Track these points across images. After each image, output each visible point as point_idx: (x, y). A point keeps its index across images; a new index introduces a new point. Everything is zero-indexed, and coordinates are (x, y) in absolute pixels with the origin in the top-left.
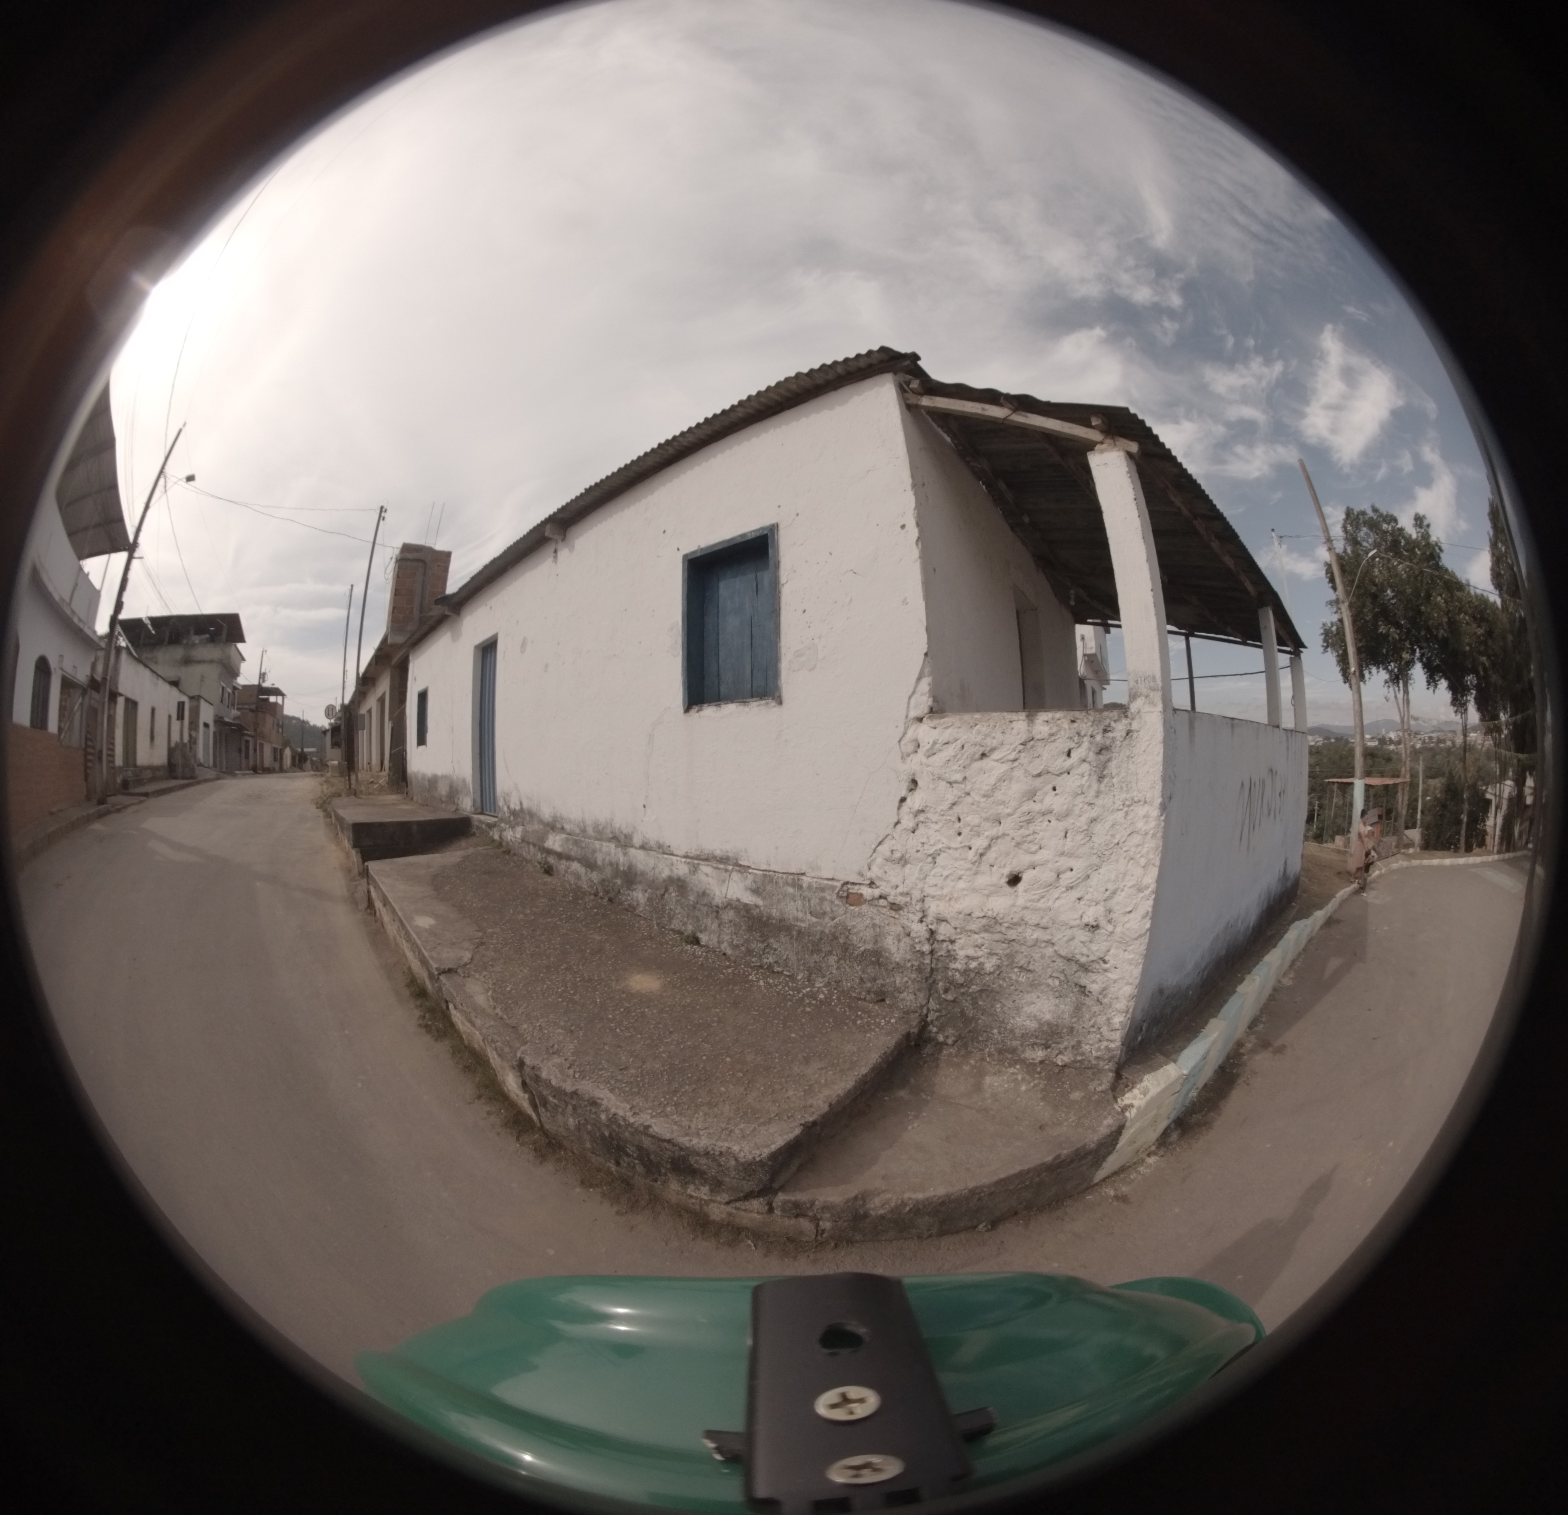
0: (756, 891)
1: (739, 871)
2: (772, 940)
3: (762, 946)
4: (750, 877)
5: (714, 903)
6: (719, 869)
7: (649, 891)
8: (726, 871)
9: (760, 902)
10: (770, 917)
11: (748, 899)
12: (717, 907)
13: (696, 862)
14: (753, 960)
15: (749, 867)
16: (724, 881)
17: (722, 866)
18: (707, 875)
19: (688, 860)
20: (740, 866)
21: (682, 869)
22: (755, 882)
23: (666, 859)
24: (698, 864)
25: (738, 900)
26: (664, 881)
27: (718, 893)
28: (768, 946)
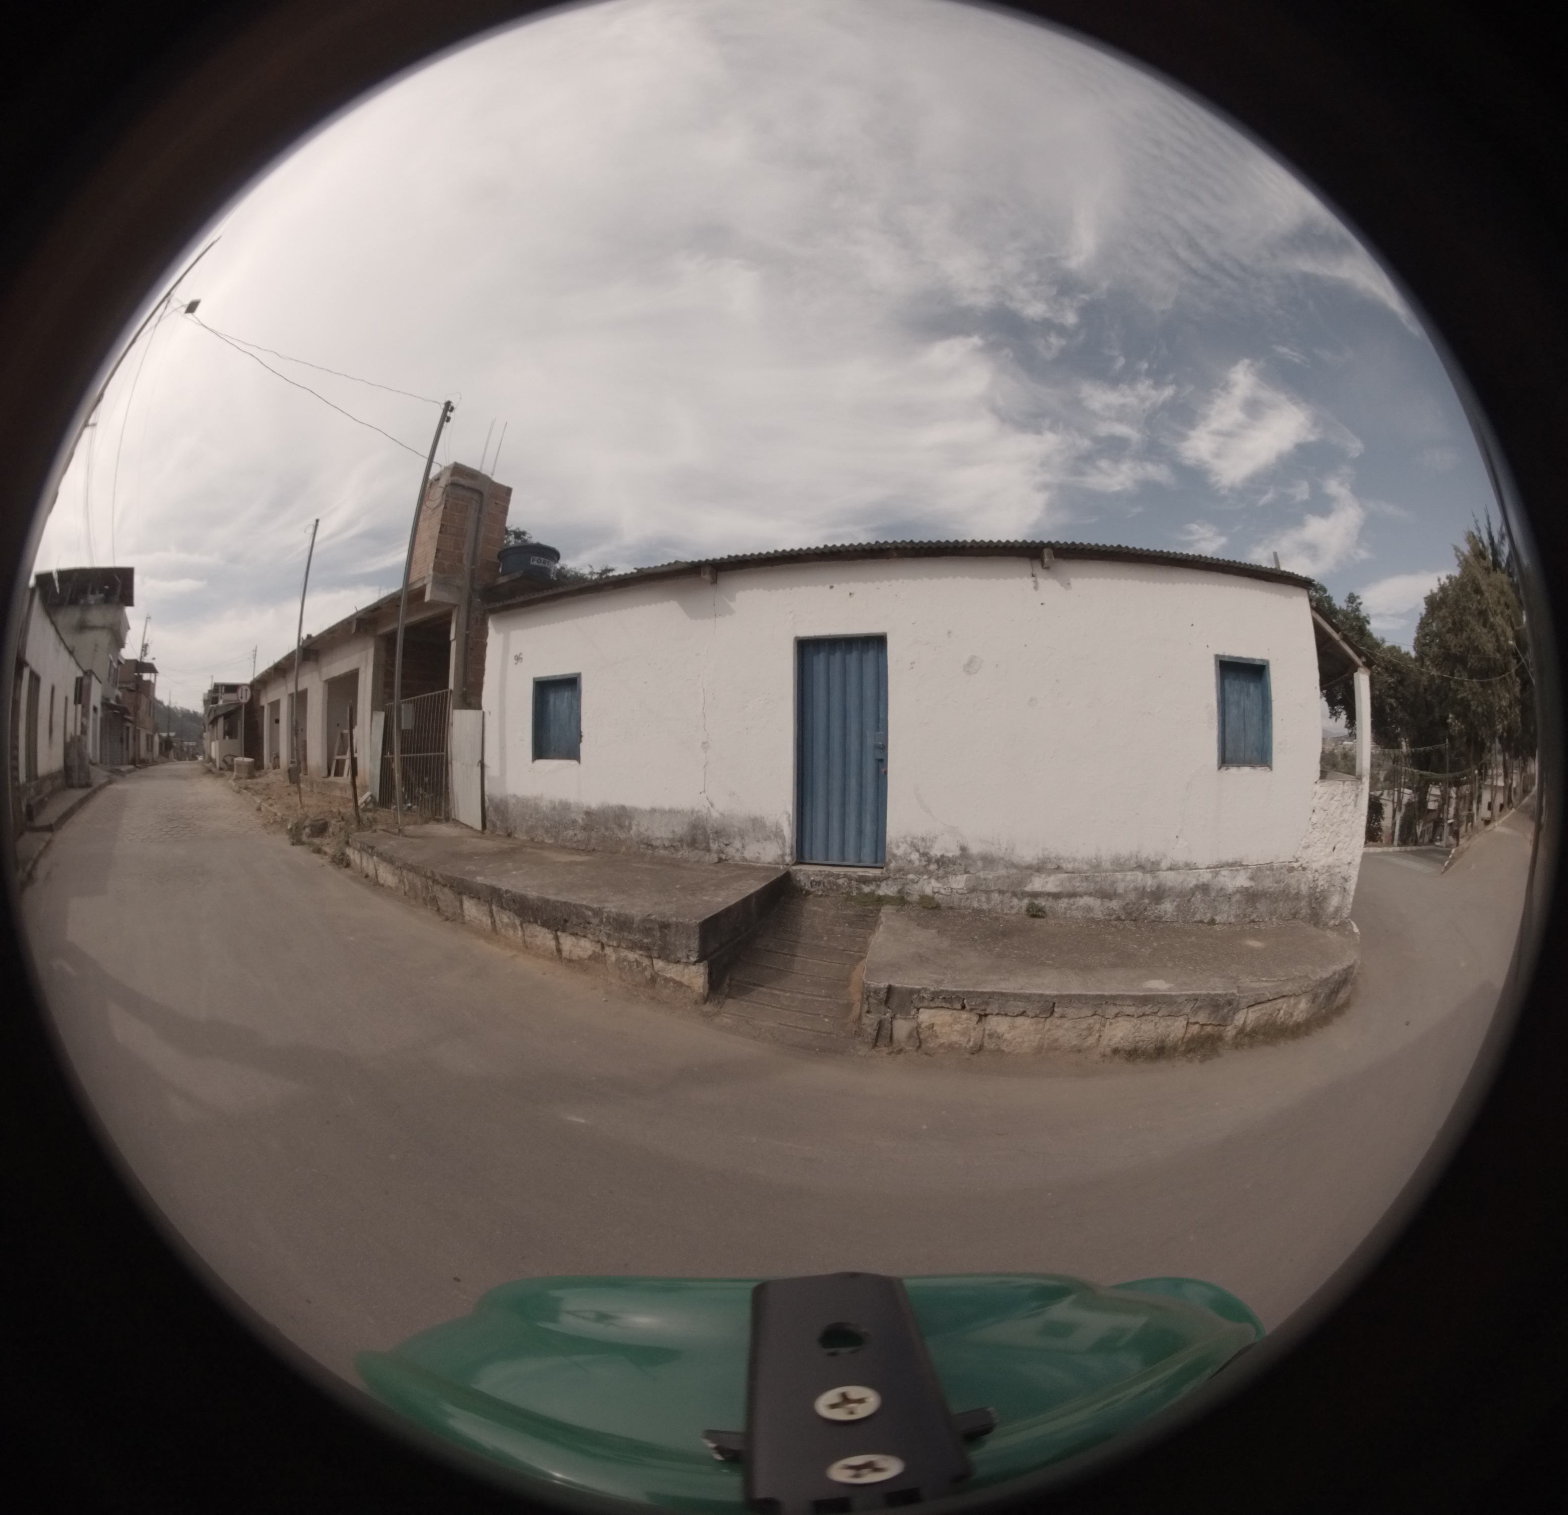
0: (1252, 878)
1: (1244, 869)
2: (1257, 904)
3: (1251, 909)
4: (1250, 871)
5: (1228, 893)
6: (1232, 870)
7: (1178, 900)
8: (1237, 870)
9: (1253, 884)
10: (1258, 891)
11: (1247, 884)
12: (1230, 895)
13: (1218, 869)
14: (1246, 919)
15: (1248, 865)
16: (1235, 877)
17: (1234, 868)
18: (1224, 876)
19: (1212, 870)
20: (1243, 865)
21: (1206, 877)
22: (1252, 873)
23: (1195, 873)
24: (1219, 871)
25: (1242, 886)
26: (1191, 889)
27: (1230, 886)
28: (1256, 908)
